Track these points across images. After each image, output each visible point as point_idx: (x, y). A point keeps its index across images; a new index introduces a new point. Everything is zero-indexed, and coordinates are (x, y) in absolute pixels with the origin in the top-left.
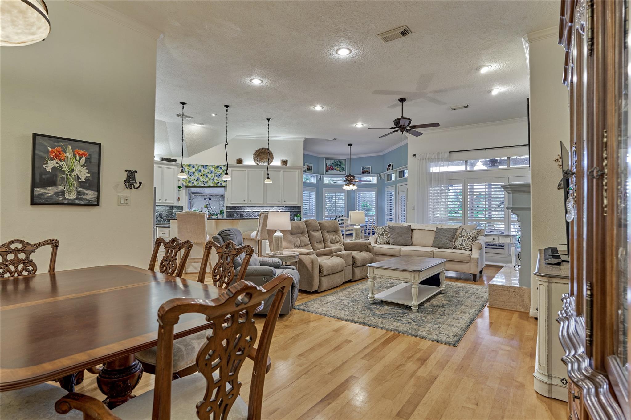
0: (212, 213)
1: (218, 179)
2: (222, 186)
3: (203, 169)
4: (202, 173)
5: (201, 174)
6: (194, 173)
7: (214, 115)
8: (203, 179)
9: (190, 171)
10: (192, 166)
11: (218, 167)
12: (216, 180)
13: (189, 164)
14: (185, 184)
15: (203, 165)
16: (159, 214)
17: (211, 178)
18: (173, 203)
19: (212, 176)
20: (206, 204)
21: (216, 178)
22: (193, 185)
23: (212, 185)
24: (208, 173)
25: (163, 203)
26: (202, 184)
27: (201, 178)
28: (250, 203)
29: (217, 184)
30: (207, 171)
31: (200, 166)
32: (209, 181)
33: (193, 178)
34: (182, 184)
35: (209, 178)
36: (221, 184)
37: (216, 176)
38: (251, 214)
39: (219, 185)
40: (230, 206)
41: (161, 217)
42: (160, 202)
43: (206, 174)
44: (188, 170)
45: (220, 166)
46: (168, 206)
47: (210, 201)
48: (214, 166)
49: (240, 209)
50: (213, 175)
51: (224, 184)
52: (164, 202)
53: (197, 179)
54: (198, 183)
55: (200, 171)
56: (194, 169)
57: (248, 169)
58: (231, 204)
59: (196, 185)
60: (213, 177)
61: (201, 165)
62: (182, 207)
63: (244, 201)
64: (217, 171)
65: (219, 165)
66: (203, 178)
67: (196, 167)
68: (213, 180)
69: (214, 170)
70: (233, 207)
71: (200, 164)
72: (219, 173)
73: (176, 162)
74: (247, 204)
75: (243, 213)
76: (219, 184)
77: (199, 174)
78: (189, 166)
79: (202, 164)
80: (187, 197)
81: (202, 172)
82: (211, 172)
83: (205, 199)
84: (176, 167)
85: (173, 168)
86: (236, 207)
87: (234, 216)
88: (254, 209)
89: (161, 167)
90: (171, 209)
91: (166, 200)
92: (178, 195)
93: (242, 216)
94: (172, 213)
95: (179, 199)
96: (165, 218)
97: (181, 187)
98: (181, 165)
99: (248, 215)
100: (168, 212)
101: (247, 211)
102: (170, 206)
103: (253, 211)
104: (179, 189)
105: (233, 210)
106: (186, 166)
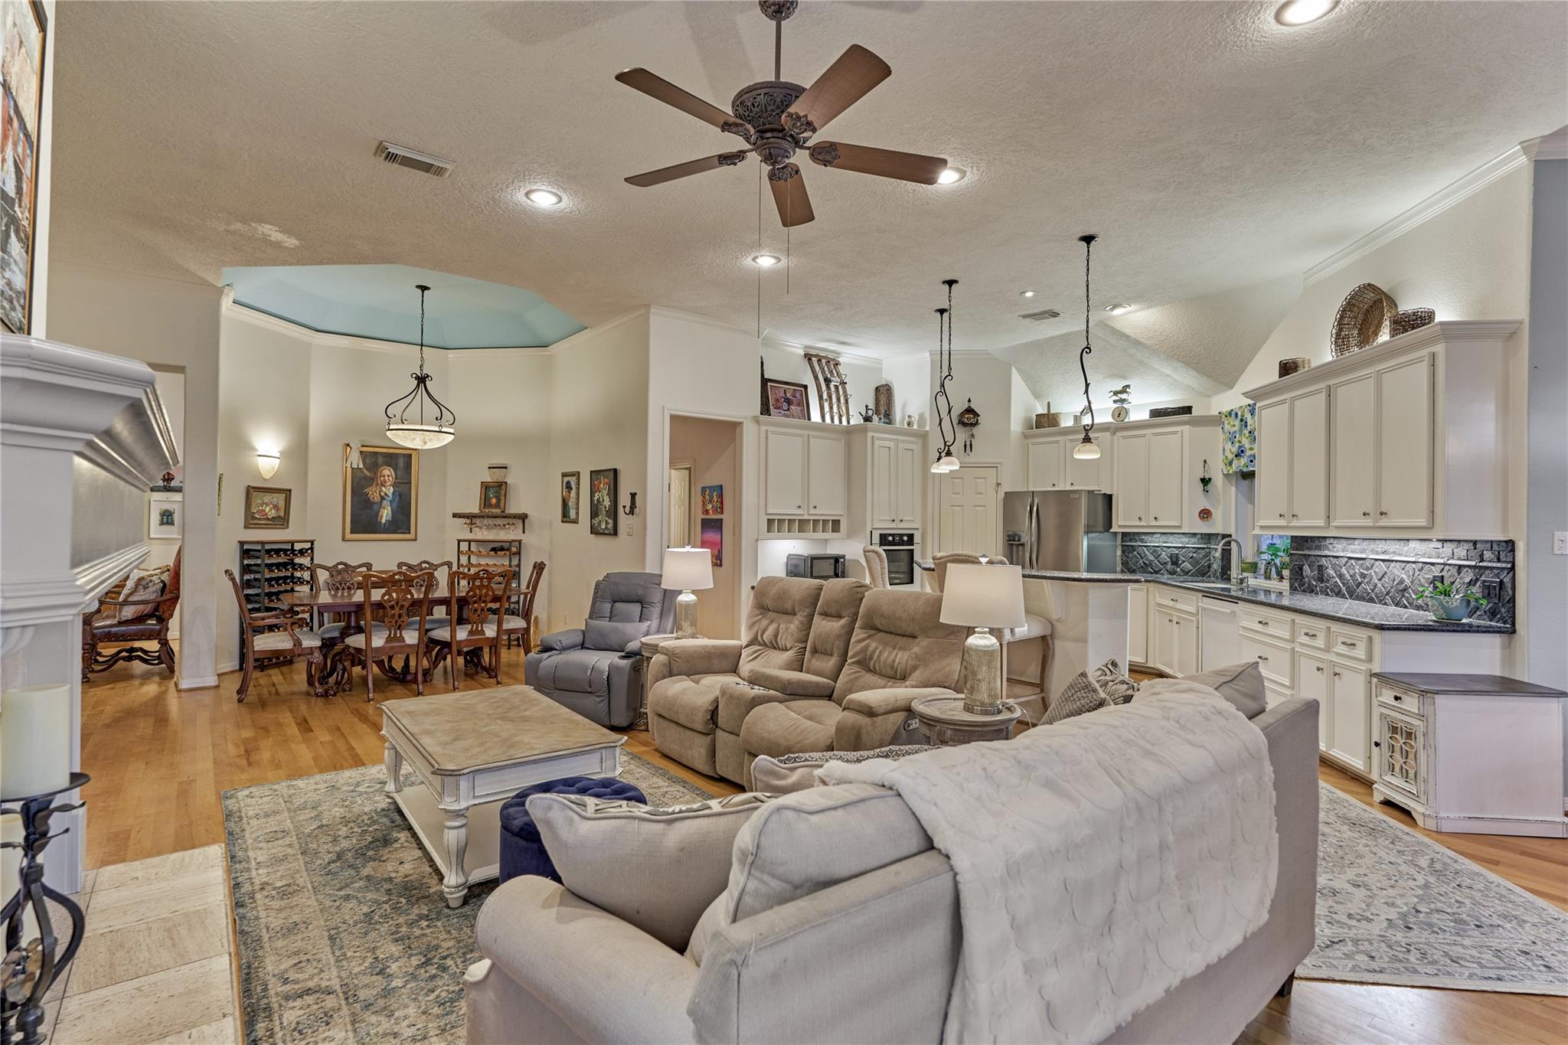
3: (1249, 419)
5: (1247, 434)
6: (1237, 433)
7: (1029, 294)
9: (1233, 430)
10: (1233, 415)
13: (1230, 408)
14: (1225, 472)
15: (1250, 406)
16: (1169, 555)
25: (1149, 526)
27: (1247, 446)
31: (1245, 411)
33: (1236, 449)
38: (1343, 569)
41: (1176, 563)
42: (1143, 523)
44: (1229, 428)
49: (1318, 547)
52: (1154, 523)
53: (1242, 452)
55: (1246, 425)
56: (1237, 421)
62: (1228, 537)
63: (1281, 515)
73: (1190, 412)
75: (1323, 561)
77: (1244, 435)
84: (1186, 428)
85: (1175, 433)
86: (1307, 541)
87: (1304, 574)
88: (1352, 547)
89: (1144, 436)
90: (1205, 544)
91: (1156, 518)
92: (1204, 504)
93: (1323, 575)
94: (1207, 555)
95: (1205, 514)
96: (1187, 565)
97: (1210, 479)
98: (1219, 418)
99: (1335, 572)
100: (1194, 550)
101: (1333, 554)
102: (1197, 534)
103: (1348, 555)
104: (1207, 485)
105: (1302, 552)
106: (1226, 416)
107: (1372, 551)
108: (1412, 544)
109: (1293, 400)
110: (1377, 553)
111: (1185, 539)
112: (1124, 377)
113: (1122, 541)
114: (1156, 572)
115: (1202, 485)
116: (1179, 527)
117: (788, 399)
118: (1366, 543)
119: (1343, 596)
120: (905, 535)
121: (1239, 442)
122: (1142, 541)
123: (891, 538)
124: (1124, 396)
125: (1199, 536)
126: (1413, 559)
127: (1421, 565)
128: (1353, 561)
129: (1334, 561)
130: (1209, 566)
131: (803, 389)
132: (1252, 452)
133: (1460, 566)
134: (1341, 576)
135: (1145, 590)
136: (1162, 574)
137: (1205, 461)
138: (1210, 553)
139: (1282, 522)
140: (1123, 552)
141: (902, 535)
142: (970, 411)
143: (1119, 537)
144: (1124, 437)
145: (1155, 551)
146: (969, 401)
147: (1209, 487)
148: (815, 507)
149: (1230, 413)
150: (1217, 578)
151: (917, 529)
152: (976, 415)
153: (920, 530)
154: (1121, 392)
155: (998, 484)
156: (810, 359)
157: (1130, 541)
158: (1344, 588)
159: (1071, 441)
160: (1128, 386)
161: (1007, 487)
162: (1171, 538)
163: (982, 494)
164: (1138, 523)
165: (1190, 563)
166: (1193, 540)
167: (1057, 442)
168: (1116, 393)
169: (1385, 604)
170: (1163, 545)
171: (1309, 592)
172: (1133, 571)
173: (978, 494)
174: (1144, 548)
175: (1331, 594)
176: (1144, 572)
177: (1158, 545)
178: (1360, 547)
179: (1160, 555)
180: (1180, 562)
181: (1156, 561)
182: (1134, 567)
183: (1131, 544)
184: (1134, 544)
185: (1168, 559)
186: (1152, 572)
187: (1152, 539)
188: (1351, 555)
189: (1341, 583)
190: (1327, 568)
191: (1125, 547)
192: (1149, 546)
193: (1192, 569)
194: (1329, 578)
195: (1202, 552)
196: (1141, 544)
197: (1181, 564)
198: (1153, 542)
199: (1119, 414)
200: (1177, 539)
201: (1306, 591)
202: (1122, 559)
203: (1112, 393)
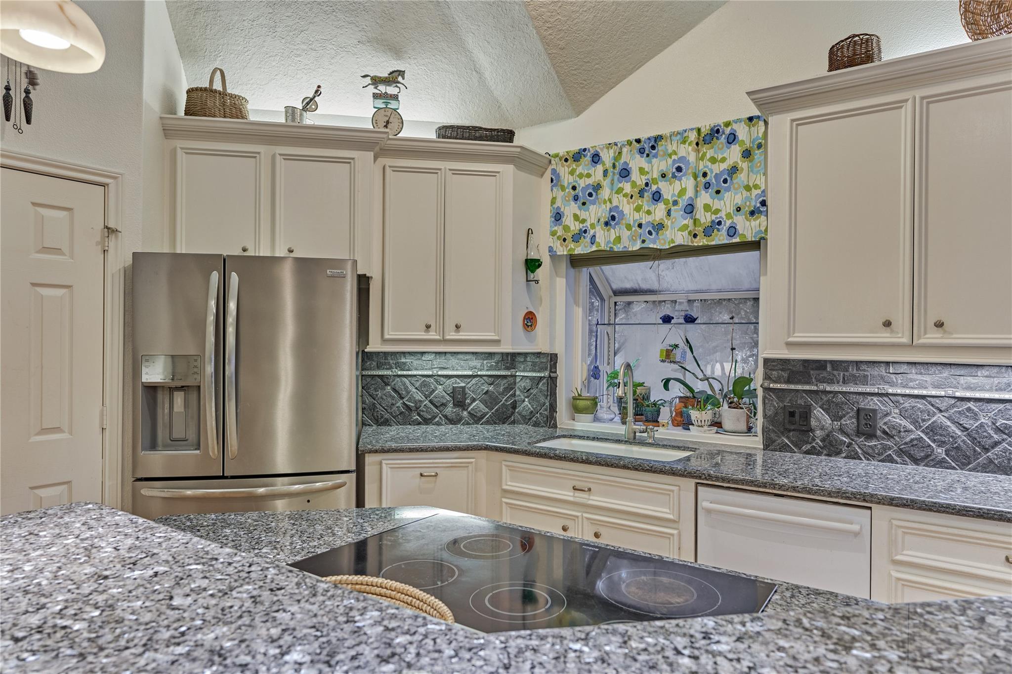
0: (700, 386)
1: (717, 204)
2: (736, 240)
3: (636, 162)
4: (634, 185)
5: (627, 188)
6: (598, 187)
8: (637, 216)
9: (582, 183)
10: (588, 158)
11: (715, 132)
12: (707, 208)
13: (575, 148)
14: (561, 251)
15: (638, 141)
16: (450, 390)
17: (675, 203)
18: (497, 342)
19: (683, 191)
20: (665, 346)
21: (705, 198)
22: (594, 248)
23: (681, 239)
24: (663, 176)
25: (445, 341)
26: (632, 239)
27: (627, 208)
28: (934, 337)
29: (708, 231)
30: (659, 165)
31: (625, 150)
32: (668, 223)
33: (595, 213)
34: (551, 249)
35: (666, 202)
36: (732, 231)
37: (707, 186)
38: (939, 418)
39: (720, 238)
40: (785, 362)
41: (460, 404)
42: (433, 335)
43: (654, 188)
44: (571, 179)
45: (727, 124)
46: (491, 355)
47: (690, 326)
48: (693, 136)
49: (855, 380)
50: (688, 183)
51: (748, 229)
52: (452, 335)
53: (611, 221)
54: (618, 239)
55: (625, 173)
56: (600, 168)
57: (919, 93)
58: (789, 345)
59: (603, 247)
60: (690, 193)
61: (630, 143)
62: (553, 358)
63: (887, 324)
64: (713, 160)
65: (720, 120)
66: (638, 209)
67: (607, 157)
68: (690, 209)
69: (692, 158)
70: (807, 363)
71: (622, 138)
72: (724, 166)
73: (511, 141)
74: (911, 345)
75: (874, 403)
76: (724, 232)
77: (619, 191)
78: (578, 156)
79: (633, 137)
80: (579, 313)
81: (635, 176)
82: (679, 169)
83: (667, 320)
84: (508, 170)
85: (493, 174)
86: (825, 368)
87: (813, 423)
88: (970, 379)
89: (434, 171)
90: (508, 368)
91: (458, 327)
92: (527, 304)
93: (874, 427)
94: (511, 387)
95: (530, 320)
96: (479, 407)
97: (539, 262)
98: (547, 162)
99: (915, 422)
100: (491, 380)
101: (908, 392)
102: (494, 353)
103: (958, 394)
104: (533, 272)
105: (807, 387)
106: (566, 160)
109: (929, 100)
113: (363, 369)
114: (427, 421)
115: (525, 270)
119: (940, 464)
121: (609, 201)
124: (391, 90)
125: (497, 358)
128: (970, 405)
129: (908, 403)
130: (514, 406)
134: (932, 430)
135: (472, 467)
136: (438, 424)
137: (529, 232)
138: (515, 383)
139: (885, 337)
143: (359, 360)
144: (394, 169)
145: (424, 384)
147: (536, 275)
154: (387, 81)
155: (109, 232)
157: (379, 367)
158: (941, 451)
159: (288, 157)
160: (401, 73)
162: (453, 361)
163: (57, 251)
164: (421, 335)
165: (484, 402)
166: (488, 364)
167: (253, 155)
168: (376, 81)
170: (440, 373)
171: (828, 455)
172: (386, 423)
173: (46, 250)
174: (405, 379)
175: (899, 460)
176: (404, 424)
177: (430, 373)
178: (996, 381)
179: (433, 391)
180: (468, 401)
181: (427, 402)
182: (387, 416)
183: (380, 373)
184: (389, 373)
185: (448, 398)
186: (419, 424)
187: (419, 362)
188: (968, 394)
189: (934, 441)
190: (887, 415)
191: (369, 380)
192: (415, 376)
193: (487, 413)
194: (894, 432)
195: (503, 383)
196: (400, 373)
197: (470, 404)
198: (419, 369)
199: (388, 122)
200: (462, 363)
201: (819, 454)
202: (363, 402)
203: (368, 80)
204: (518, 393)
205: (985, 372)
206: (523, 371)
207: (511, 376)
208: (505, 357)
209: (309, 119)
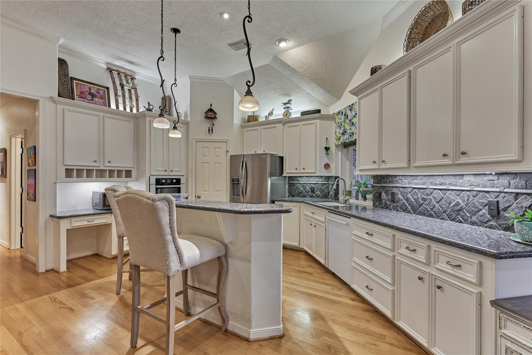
3: (349, 113)
4: (349, 120)
6: (343, 122)
10: (341, 113)
14: (336, 144)
16: (310, 187)
24: (353, 117)
25: (301, 173)
28: (386, 165)
30: (353, 113)
31: (347, 109)
35: (354, 125)
38: (409, 195)
40: (377, 176)
42: (298, 171)
43: (352, 121)
44: (338, 120)
49: (391, 182)
52: (303, 171)
53: (345, 133)
54: (347, 138)
56: (343, 116)
57: (380, 85)
58: (360, 170)
61: (348, 107)
62: (339, 178)
63: (374, 162)
66: (350, 128)
67: (344, 112)
70: (381, 177)
71: (346, 106)
73: (320, 113)
74: (379, 169)
75: (395, 190)
77: (346, 123)
81: (349, 117)
82: (356, 114)
84: (318, 121)
85: (313, 123)
86: (384, 178)
87: (382, 197)
88: (416, 181)
89: (298, 126)
90: (327, 181)
91: (304, 169)
92: (326, 161)
93: (394, 199)
94: (327, 187)
95: (327, 166)
96: (318, 193)
97: (329, 148)
98: (334, 116)
99: (403, 197)
100: (322, 185)
101: (402, 186)
102: (323, 176)
103: (413, 186)
104: (328, 151)
105: (381, 185)
106: (337, 115)
107: (431, 183)
108: (466, 178)
109: (382, 88)
110: (436, 185)
111: (318, 180)
112: (288, 95)
113: (289, 181)
114: (304, 196)
115: (325, 151)
116: (315, 173)
117: (92, 93)
118: (426, 178)
119: (409, 212)
120: (175, 179)
121: (344, 127)
122: (298, 180)
123: (164, 181)
124: (288, 105)
125: (324, 178)
126: (469, 189)
127: (475, 193)
128: (416, 190)
129: (402, 190)
130: (329, 193)
131: (106, 90)
132: (351, 131)
133: (517, 194)
134: (407, 200)
135: (299, 207)
136: (307, 197)
137: (327, 139)
138: (329, 186)
139: (375, 166)
140: (289, 186)
141: (173, 179)
142: (211, 110)
143: (287, 179)
144: (289, 127)
146: (211, 105)
147: (329, 152)
148: (110, 162)
149: (339, 113)
150: (332, 199)
151: (183, 176)
152: (215, 113)
153: (185, 176)
154: (287, 103)
155: (227, 151)
156: (111, 71)
158: (409, 207)
159: (264, 129)
160: (291, 100)
161: (232, 153)
162: (311, 179)
163: (219, 156)
164: (295, 171)
165: (320, 191)
166: (321, 180)
167: (257, 130)
168: (285, 104)
169: (443, 219)
170: (307, 182)
171: (386, 209)
172: (294, 196)
173: (217, 156)
174: (298, 184)
175: (400, 210)
176: (298, 197)
177: (305, 182)
178: (422, 181)
179: (306, 188)
180: (315, 191)
181: (304, 191)
182: (294, 194)
183: (293, 182)
184: (294, 182)
185: (310, 190)
186: (302, 197)
187: (302, 179)
188: (415, 186)
189: (408, 204)
190: (397, 194)
191: (290, 184)
192: (301, 183)
193: (321, 195)
194: (399, 201)
195: (325, 186)
196: (297, 182)
197: (316, 192)
198: (303, 181)
199: (286, 115)
200: (314, 179)
201: (383, 208)
202: (289, 190)
203: (283, 104)
204: (330, 189)
205: (419, 178)
206: (331, 182)
207: (328, 184)
208: (326, 178)
209: (271, 118)
